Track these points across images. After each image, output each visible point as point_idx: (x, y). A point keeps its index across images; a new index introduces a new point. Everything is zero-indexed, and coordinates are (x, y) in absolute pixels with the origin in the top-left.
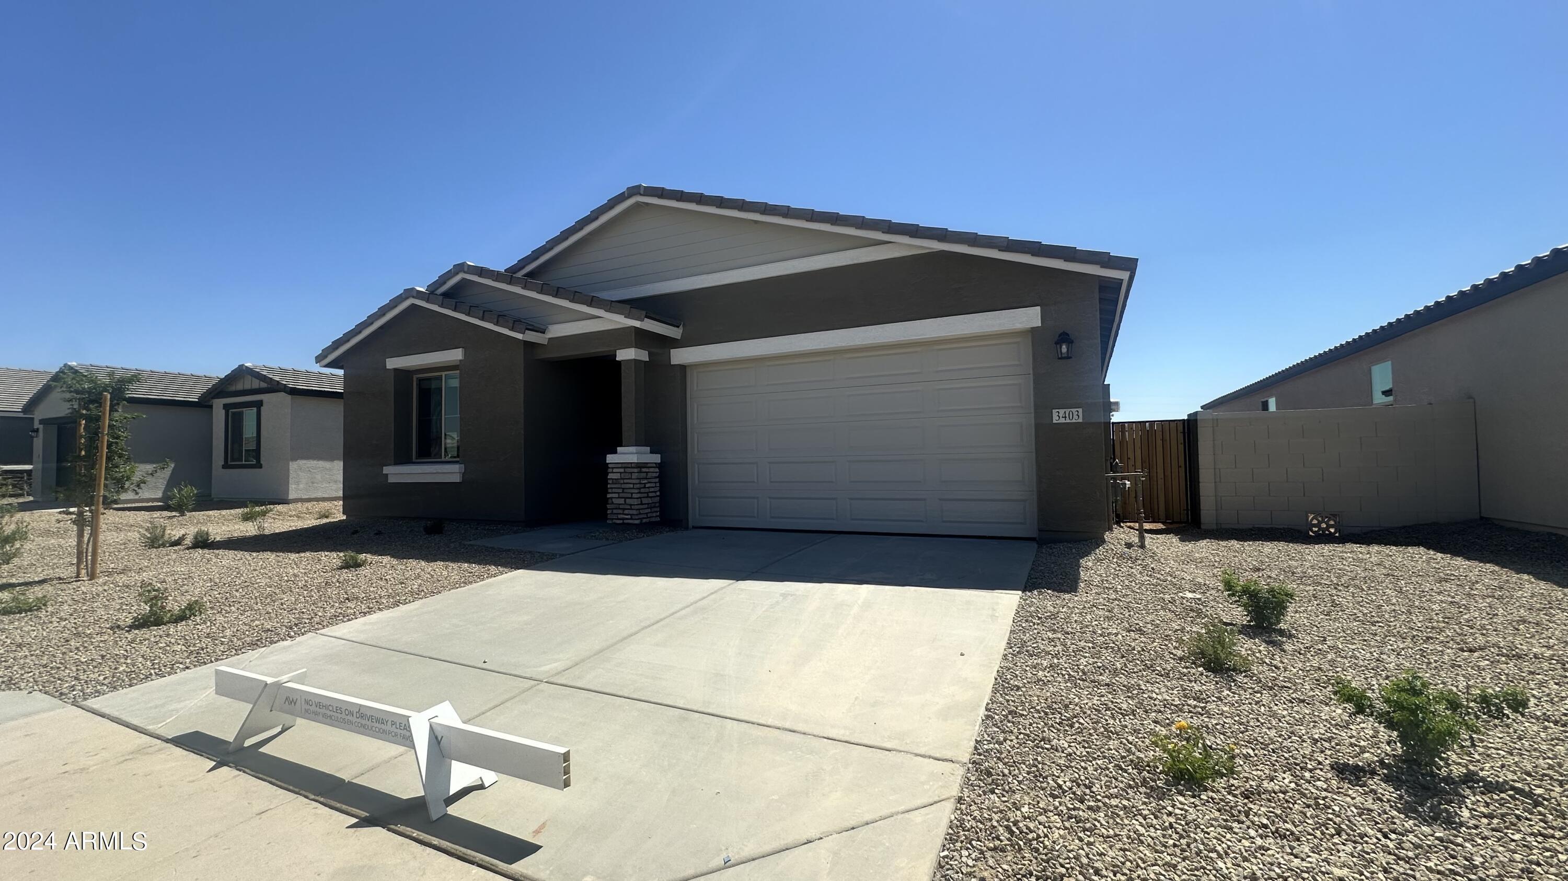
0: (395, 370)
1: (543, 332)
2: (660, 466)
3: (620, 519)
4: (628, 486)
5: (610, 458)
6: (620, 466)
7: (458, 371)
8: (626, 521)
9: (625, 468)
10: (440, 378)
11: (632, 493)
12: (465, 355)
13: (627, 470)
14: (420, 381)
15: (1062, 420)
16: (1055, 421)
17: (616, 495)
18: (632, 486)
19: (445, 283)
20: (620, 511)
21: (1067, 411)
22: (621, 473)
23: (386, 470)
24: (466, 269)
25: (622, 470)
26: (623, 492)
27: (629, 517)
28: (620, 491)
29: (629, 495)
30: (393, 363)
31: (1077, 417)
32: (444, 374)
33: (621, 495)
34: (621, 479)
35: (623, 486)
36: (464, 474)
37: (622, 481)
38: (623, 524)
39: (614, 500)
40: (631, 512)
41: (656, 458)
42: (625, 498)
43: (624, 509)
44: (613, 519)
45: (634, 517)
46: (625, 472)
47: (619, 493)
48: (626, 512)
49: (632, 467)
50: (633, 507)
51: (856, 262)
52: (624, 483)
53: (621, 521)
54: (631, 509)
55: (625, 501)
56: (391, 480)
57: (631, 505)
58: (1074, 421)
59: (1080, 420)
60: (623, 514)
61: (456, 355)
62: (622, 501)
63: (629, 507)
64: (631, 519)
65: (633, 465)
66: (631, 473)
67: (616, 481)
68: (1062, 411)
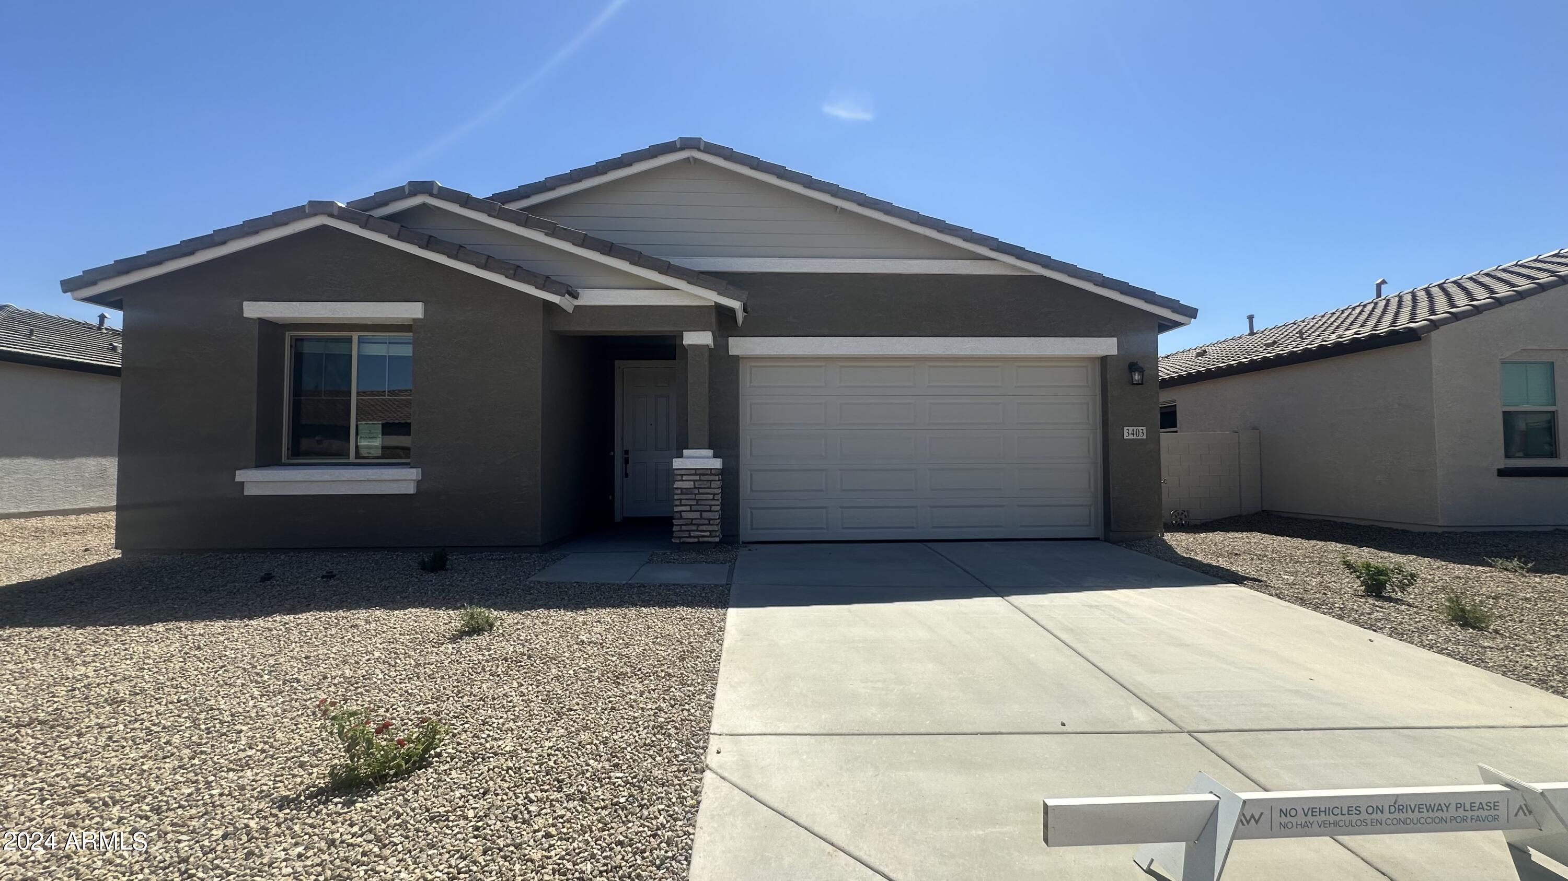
0: (261, 320)
1: (575, 296)
2: (723, 472)
3: (694, 537)
4: (705, 497)
5: (677, 463)
6: (693, 472)
7: (411, 334)
8: (701, 540)
9: (700, 475)
10: (349, 340)
11: (711, 506)
12: (426, 311)
13: (703, 478)
14: (298, 341)
15: (1131, 437)
16: (1125, 437)
17: (688, 508)
18: (711, 497)
19: (386, 204)
20: (694, 528)
21: (1135, 429)
22: (694, 481)
23: (241, 476)
24: (435, 192)
25: (697, 478)
26: (697, 505)
27: (708, 534)
28: (694, 503)
29: (708, 508)
30: (253, 310)
31: (1141, 434)
32: (355, 336)
33: (694, 508)
34: (695, 488)
35: (698, 497)
36: (419, 483)
37: (696, 491)
38: (699, 542)
39: (683, 514)
40: (710, 528)
41: (717, 464)
42: (701, 512)
43: (698, 525)
44: (680, 538)
45: (714, 534)
46: (700, 480)
47: (691, 505)
48: (704, 528)
49: (711, 474)
50: (712, 522)
51: (951, 272)
52: (699, 494)
53: (696, 540)
54: (709, 524)
55: (701, 515)
56: (249, 491)
57: (709, 520)
58: (1140, 437)
59: (1144, 437)
60: (697, 530)
61: (413, 311)
62: (697, 515)
63: (707, 522)
64: (710, 536)
65: (713, 472)
66: (711, 481)
67: (684, 491)
68: (1131, 429)
